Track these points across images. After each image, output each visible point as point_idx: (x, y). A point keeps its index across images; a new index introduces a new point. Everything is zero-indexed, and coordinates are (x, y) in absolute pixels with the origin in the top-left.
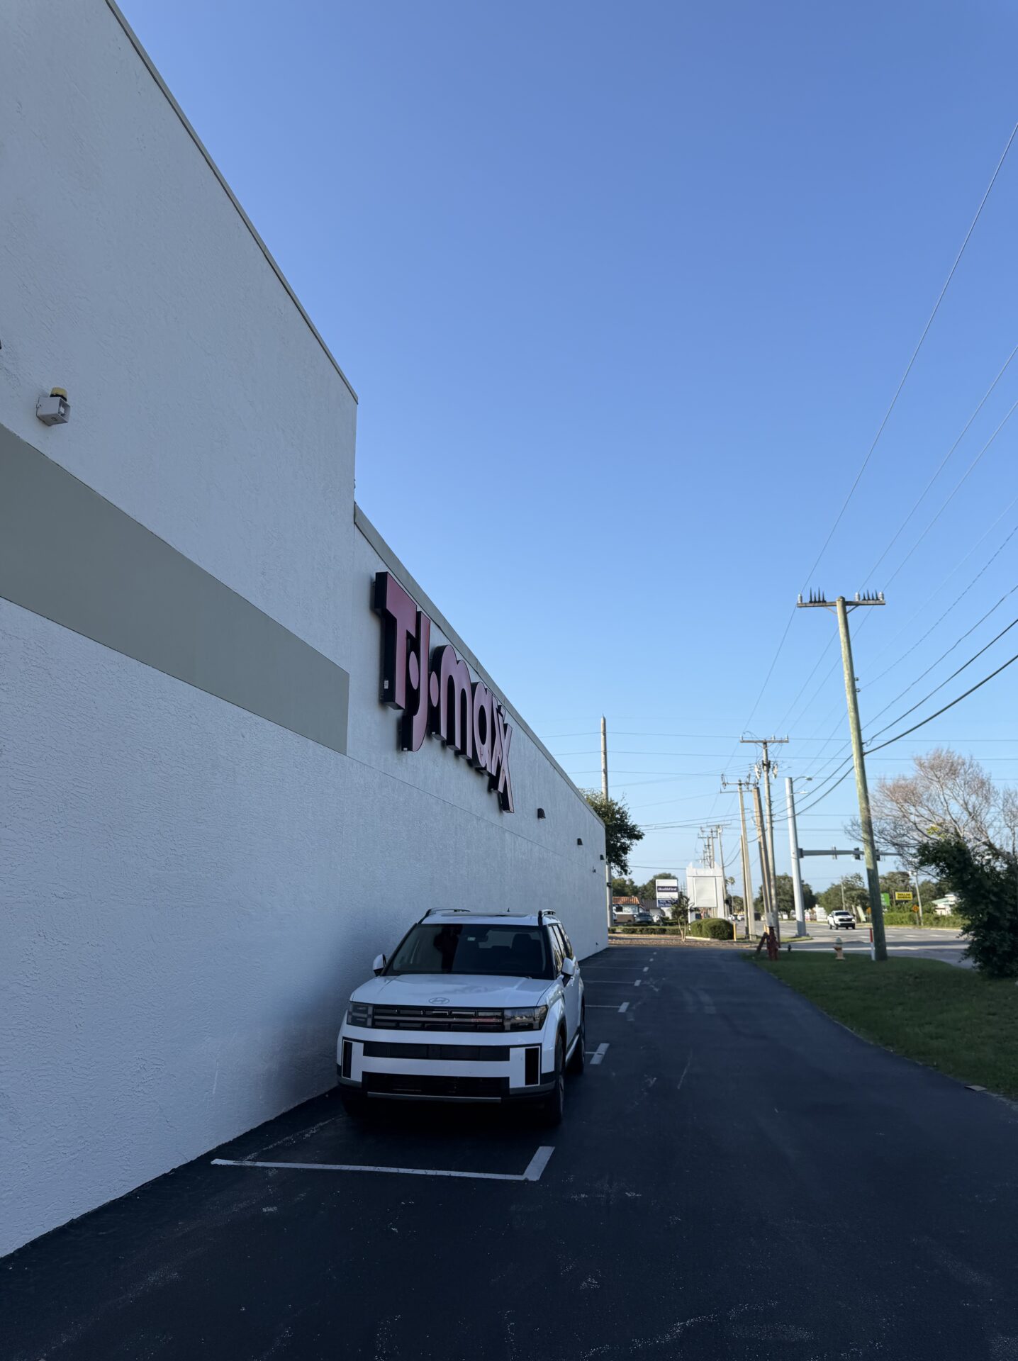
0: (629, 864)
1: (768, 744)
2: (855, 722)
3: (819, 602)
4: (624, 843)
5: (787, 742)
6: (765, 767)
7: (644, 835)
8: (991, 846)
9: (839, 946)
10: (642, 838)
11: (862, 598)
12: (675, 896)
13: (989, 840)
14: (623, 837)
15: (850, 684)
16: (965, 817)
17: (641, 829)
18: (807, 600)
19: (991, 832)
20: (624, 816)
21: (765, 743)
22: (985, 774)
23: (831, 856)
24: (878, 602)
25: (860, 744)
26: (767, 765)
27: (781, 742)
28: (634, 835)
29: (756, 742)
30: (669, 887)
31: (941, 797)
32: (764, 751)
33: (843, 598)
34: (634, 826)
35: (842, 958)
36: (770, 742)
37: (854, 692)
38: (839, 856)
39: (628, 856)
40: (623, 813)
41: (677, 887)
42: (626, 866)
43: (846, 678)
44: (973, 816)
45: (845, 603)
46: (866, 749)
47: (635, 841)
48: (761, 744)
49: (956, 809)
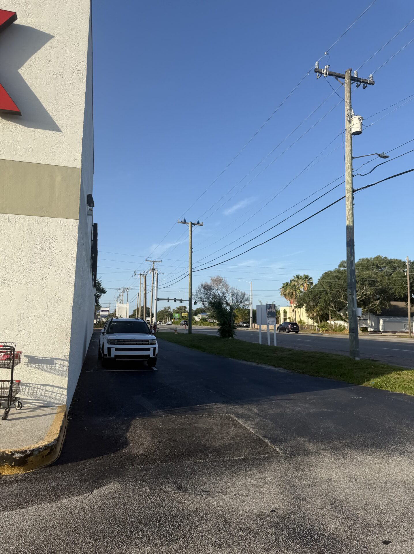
0: (99, 302)
1: (155, 262)
2: (191, 262)
3: (184, 222)
4: (99, 295)
5: (161, 262)
6: (153, 270)
7: (106, 292)
8: (227, 302)
9: (176, 330)
10: (106, 293)
11: (197, 223)
12: (107, 313)
13: (226, 301)
14: (99, 292)
15: (190, 250)
16: (221, 294)
17: (106, 290)
18: (180, 221)
19: (227, 299)
20: (99, 284)
21: (154, 262)
22: (227, 283)
23: (167, 301)
24: (201, 225)
25: (191, 269)
26: (154, 269)
27: (159, 262)
28: (103, 291)
29: (151, 261)
30: (105, 310)
31: (217, 288)
32: (153, 264)
33: (191, 222)
34: (104, 288)
35: (177, 334)
36: (156, 261)
37: (191, 252)
38: (170, 301)
39: (99, 299)
40: (100, 283)
41: (108, 311)
42: (98, 303)
43: (190, 248)
44: (223, 294)
45: (192, 224)
46: (193, 270)
47: (103, 294)
48: (153, 262)
49: (219, 292)
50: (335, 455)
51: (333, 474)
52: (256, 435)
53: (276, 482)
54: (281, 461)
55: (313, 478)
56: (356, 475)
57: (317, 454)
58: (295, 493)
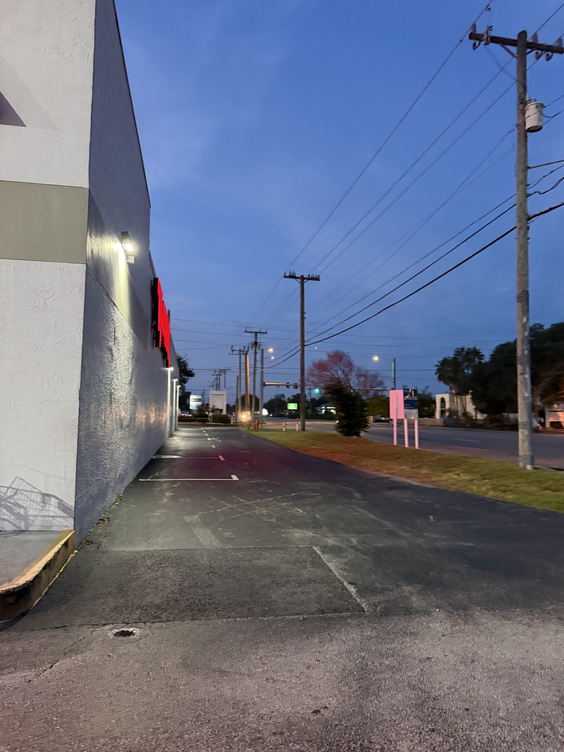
1: (258, 334)
2: (302, 332)
3: (292, 276)
4: (184, 378)
6: (255, 345)
9: (285, 425)
11: (310, 277)
12: (200, 403)
14: (184, 375)
15: (301, 315)
17: (194, 371)
18: (288, 275)
20: (185, 364)
21: (256, 333)
22: (351, 360)
24: (317, 279)
25: (303, 341)
26: (256, 343)
27: (263, 333)
28: (190, 374)
29: (252, 332)
31: (335, 368)
32: (255, 337)
33: (303, 276)
34: (191, 370)
35: (285, 430)
37: (303, 318)
41: (201, 399)
45: (303, 278)
46: (306, 344)
48: (254, 334)
50: (452, 617)
51: (438, 649)
52: (340, 580)
53: (340, 660)
54: (363, 624)
55: (403, 656)
56: (475, 654)
57: (425, 614)
58: (364, 681)
